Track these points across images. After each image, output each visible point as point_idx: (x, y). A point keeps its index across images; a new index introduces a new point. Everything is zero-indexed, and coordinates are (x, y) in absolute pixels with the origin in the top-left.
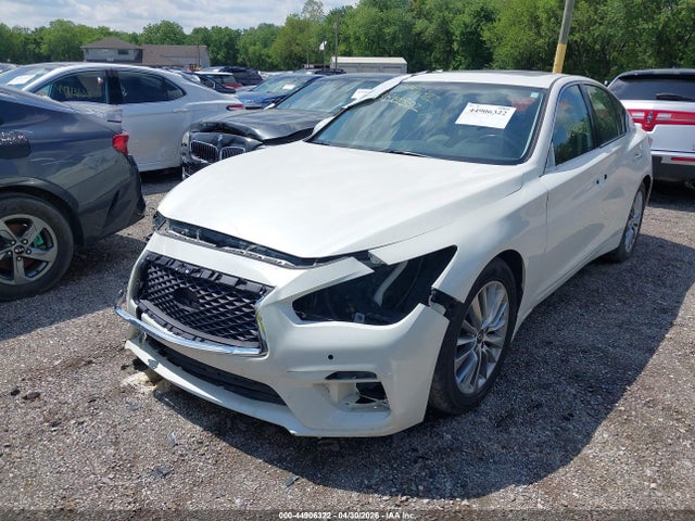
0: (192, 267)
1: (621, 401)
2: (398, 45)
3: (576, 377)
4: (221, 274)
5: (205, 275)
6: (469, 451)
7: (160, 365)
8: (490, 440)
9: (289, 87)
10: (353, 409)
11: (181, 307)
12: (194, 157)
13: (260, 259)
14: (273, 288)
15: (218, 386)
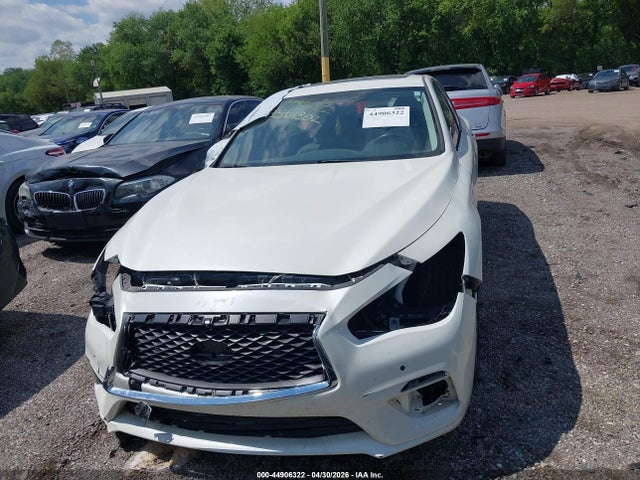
0: (212, 316)
1: (570, 336)
2: (159, 75)
3: (524, 326)
4: (253, 315)
5: (234, 320)
6: (505, 417)
7: (174, 436)
8: (512, 401)
9: (86, 125)
10: (424, 413)
11: (204, 364)
12: (42, 209)
13: (290, 288)
14: (324, 314)
15: (263, 436)
